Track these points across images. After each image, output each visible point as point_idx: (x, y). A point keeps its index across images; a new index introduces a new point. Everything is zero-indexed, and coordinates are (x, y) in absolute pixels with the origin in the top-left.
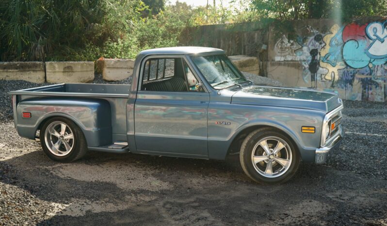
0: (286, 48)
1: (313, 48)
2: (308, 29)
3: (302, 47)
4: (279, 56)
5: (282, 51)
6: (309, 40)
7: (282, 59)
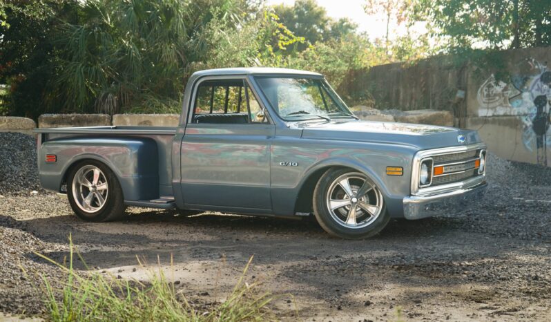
0: (495, 95)
1: (539, 94)
2: (530, 63)
3: (522, 92)
4: (485, 108)
5: (489, 100)
6: (533, 81)
7: (490, 113)
